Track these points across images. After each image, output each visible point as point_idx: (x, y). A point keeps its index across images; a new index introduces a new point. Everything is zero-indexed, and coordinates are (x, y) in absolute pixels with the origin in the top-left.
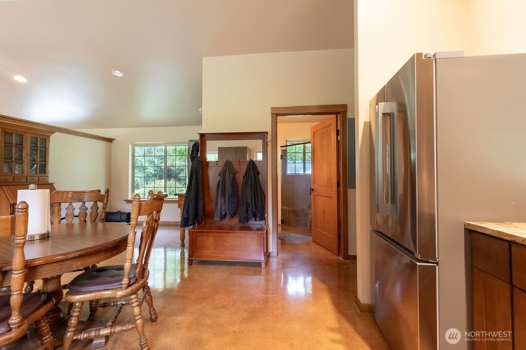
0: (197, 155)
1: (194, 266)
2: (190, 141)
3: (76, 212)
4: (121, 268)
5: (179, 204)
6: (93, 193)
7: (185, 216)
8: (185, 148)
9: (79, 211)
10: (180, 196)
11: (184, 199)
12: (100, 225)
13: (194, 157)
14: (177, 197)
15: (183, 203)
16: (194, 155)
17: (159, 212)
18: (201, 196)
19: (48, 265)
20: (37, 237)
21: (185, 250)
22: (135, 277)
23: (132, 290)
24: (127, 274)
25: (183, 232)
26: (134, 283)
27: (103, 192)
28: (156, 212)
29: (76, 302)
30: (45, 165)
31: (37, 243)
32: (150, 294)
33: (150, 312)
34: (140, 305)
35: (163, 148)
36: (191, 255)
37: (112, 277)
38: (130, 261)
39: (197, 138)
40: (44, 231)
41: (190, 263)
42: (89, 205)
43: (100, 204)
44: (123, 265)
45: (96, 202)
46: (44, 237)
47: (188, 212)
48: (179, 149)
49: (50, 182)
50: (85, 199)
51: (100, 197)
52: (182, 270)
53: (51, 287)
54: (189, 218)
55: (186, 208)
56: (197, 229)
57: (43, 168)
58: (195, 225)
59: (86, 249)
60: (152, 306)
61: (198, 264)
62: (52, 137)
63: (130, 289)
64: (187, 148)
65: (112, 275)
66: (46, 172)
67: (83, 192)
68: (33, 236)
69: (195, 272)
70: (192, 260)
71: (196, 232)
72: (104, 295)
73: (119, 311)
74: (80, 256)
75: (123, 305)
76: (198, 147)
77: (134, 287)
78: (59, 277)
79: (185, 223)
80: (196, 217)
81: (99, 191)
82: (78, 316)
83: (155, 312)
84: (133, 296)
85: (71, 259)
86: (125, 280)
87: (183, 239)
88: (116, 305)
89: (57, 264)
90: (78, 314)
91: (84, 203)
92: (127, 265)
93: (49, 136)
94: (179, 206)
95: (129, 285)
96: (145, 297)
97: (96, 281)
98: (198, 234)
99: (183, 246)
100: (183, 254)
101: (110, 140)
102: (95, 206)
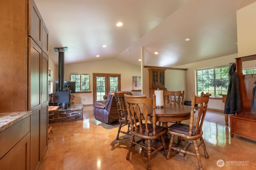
0: (235, 71)
1: (234, 138)
2: (230, 64)
3: (173, 100)
4: (188, 126)
5: (223, 100)
6: (178, 93)
7: (227, 108)
8: (227, 68)
9: (174, 99)
10: (224, 96)
11: (226, 97)
12: (181, 106)
13: (232, 73)
14: (221, 96)
15: (225, 100)
16: (232, 72)
17: (206, 103)
18: (239, 97)
19: (162, 117)
20: (160, 107)
21: (228, 127)
22: (195, 132)
23: (194, 138)
24: (191, 130)
25: (226, 117)
26: (195, 135)
27: (182, 92)
28: (205, 103)
29: (172, 134)
30: (164, 82)
31: (160, 109)
32: (204, 144)
33: (204, 153)
34: (198, 147)
35: (213, 70)
36: (232, 131)
37: (185, 129)
38: (192, 124)
39: (234, 61)
40: (162, 105)
41: (232, 136)
42: (177, 97)
43: (181, 97)
44: (189, 125)
45: (179, 96)
46: (162, 107)
47: (229, 105)
48: (224, 69)
49: (166, 88)
50: (175, 95)
51: (181, 94)
52: (227, 138)
53: (165, 126)
54: (230, 109)
55: (227, 103)
56: (237, 116)
57: (163, 83)
58: (235, 114)
59: (174, 114)
60: (206, 150)
61: (238, 138)
62: (166, 71)
63: (192, 137)
64: (229, 68)
65: (185, 128)
66: (164, 84)
67: (174, 92)
68: (159, 106)
69: (235, 142)
70: (233, 135)
71: (236, 118)
72: (182, 135)
73: (189, 146)
74: (172, 117)
75: (191, 143)
76: (235, 67)
77: (195, 137)
78: (167, 123)
79: (227, 111)
80: (235, 109)
81: (181, 92)
82: (173, 140)
83: (207, 154)
84: (194, 141)
85: (169, 117)
86: (190, 132)
87: (227, 121)
88: (188, 142)
89: (165, 118)
90: (173, 139)
91: (175, 96)
92: (191, 125)
93: (164, 71)
94: (223, 101)
95: (192, 135)
96: (201, 144)
97: (179, 128)
98: (237, 120)
99: (227, 125)
100: (227, 129)
101: (186, 70)
102: (179, 98)
